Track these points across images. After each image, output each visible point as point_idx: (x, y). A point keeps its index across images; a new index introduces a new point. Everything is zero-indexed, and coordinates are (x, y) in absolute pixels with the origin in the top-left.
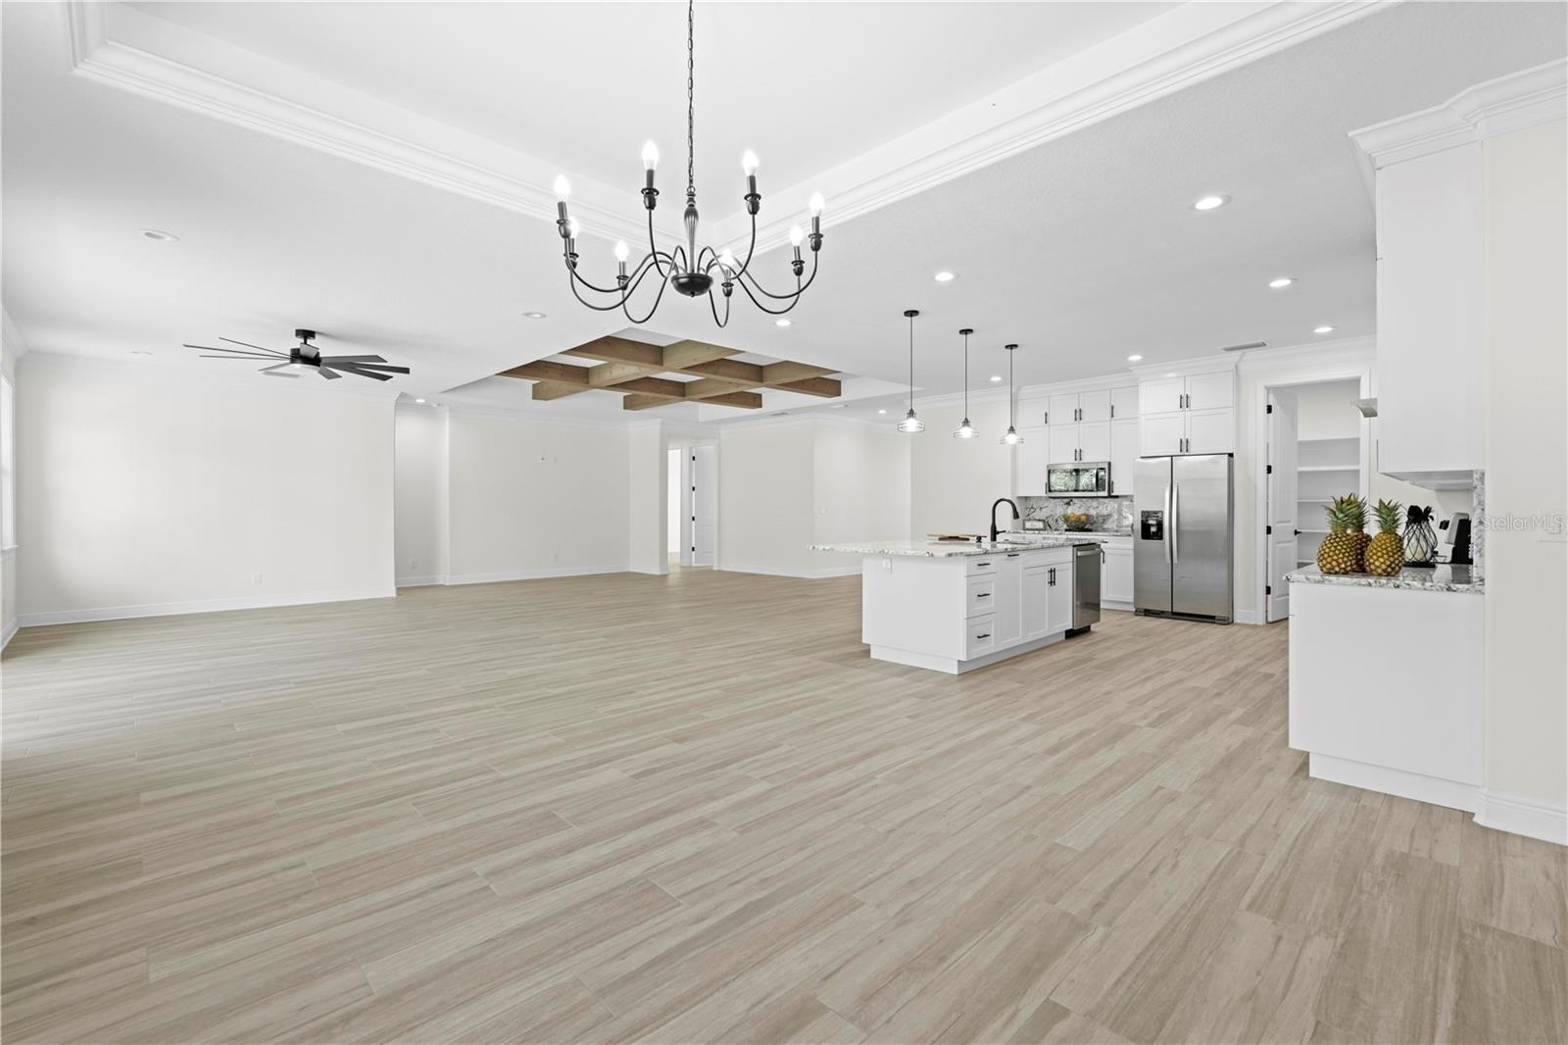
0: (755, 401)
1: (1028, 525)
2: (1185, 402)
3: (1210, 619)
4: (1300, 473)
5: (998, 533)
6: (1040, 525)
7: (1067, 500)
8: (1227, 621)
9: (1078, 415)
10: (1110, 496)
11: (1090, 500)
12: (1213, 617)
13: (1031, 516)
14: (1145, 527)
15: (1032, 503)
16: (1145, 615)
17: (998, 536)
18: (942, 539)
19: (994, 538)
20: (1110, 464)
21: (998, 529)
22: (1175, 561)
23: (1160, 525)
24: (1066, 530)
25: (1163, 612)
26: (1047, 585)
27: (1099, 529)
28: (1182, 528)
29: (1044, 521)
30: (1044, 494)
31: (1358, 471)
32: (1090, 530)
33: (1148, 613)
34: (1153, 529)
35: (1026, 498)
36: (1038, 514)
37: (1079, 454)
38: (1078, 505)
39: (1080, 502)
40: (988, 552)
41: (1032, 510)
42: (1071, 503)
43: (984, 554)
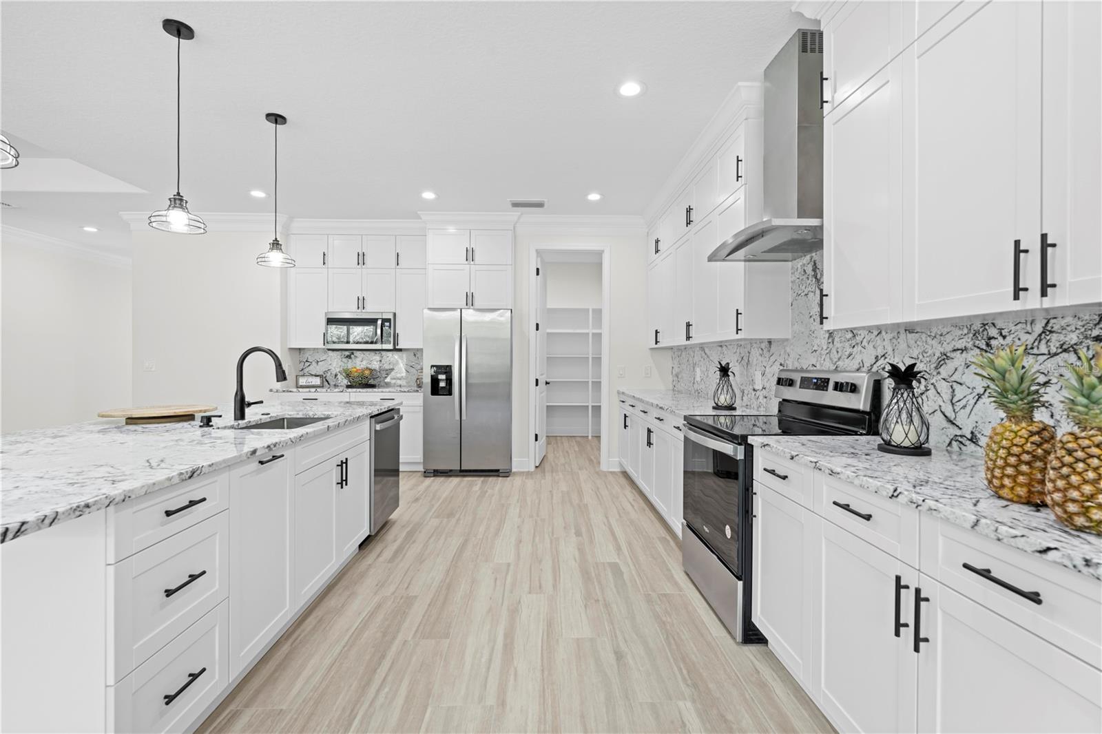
1: (302, 381)
2: (470, 255)
3: (495, 473)
4: (548, 333)
5: (249, 404)
6: (317, 381)
7: (347, 353)
8: (507, 474)
9: (361, 259)
10: (395, 350)
11: (373, 353)
12: (497, 471)
13: (306, 371)
14: (435, 381)
15: (307, 355)
16: (434, 476)
18: (132, 420)
19: (240, 414)
20: (395, 314)
21: (247, 399)
22: (464, 417)
23: (449, 381)
24: (348, 387)
25: (451, 471)
26: (335, 487)
27: (382, 384)
28: (470, 381)
29: (320, 376)
30: (321, 346)
31: (601, 334)
32: (373, 386)
33: (437, 473)
34: (442, 384)
35: (300, 349)
36: (314, 369)
37: (361, 302)
38: (360, 359)
39: (362, 355)
40: (199, 472)
41: (307, 364)
42: (352, 356)
43: (186, 480)
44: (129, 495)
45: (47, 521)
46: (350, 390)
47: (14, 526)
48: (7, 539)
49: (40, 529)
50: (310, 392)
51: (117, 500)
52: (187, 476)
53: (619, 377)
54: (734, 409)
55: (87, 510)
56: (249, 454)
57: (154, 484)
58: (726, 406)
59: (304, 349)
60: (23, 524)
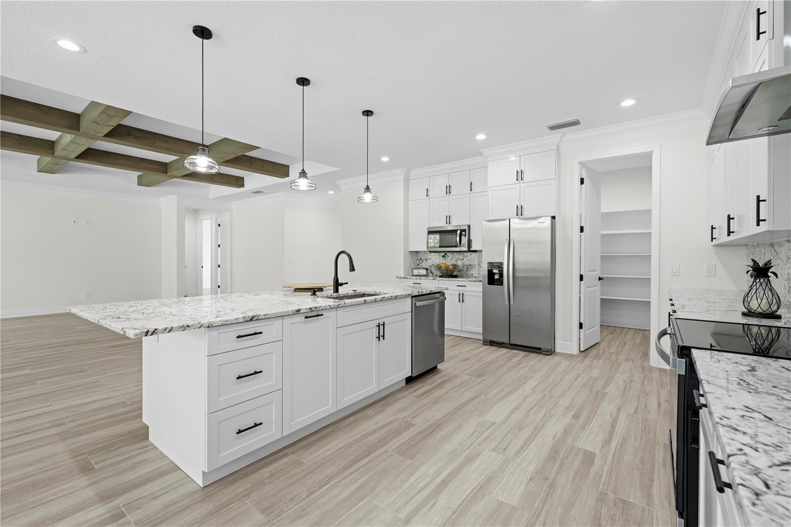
0: (239, 182)
1: (416, 272)
2: (520, 175)
3: (537, 350)
4: (602, 235)
5: (341, 285)
6: (424, 272)
7: (443, 254)
8: (550, 352)
9: (448, 190)
10: (469, 251)
11: (458, 254)
12: (540, 349)
13: (420, 265)
14: (491, 274)
15: (421, 255)
16: (490, 345)
17: (340, 288)
19: (336, 290)
20: (469, 226)
21: (340, 281)
22: (512, 303)
23: (501, 274)
24: (440, 276)
25: (503, 343)
26: (375, 340)
27: (464, 275)
28: (517, 275)
29: (427, 269)
30: (426, 250)
31: (651, 233)
32: (456, 276)
33: (492, 343)
34: (497, 277)
35: (417, 252)
36: (424, 265)
37: (448, 219)
38: (450, 258)
39: (452, 256)
40: (257, 317)
41: (421, 261)
42: (446, 256)
43: (248, 321)
44: (212, 324)
45: (167, 330)
46: (441, 279)
47: (151, 330)
48: (148, 335)
49: (164, 333)
50: (417, 279)
51: (204, 325)
52: (249, 319)
53: (671, 275)
54: (779, 317)
55: (188, 328)
56: (294, 312)
57: (227, 320)
58: (760, 313)
59: (419, 251)
60: (156, 329)
